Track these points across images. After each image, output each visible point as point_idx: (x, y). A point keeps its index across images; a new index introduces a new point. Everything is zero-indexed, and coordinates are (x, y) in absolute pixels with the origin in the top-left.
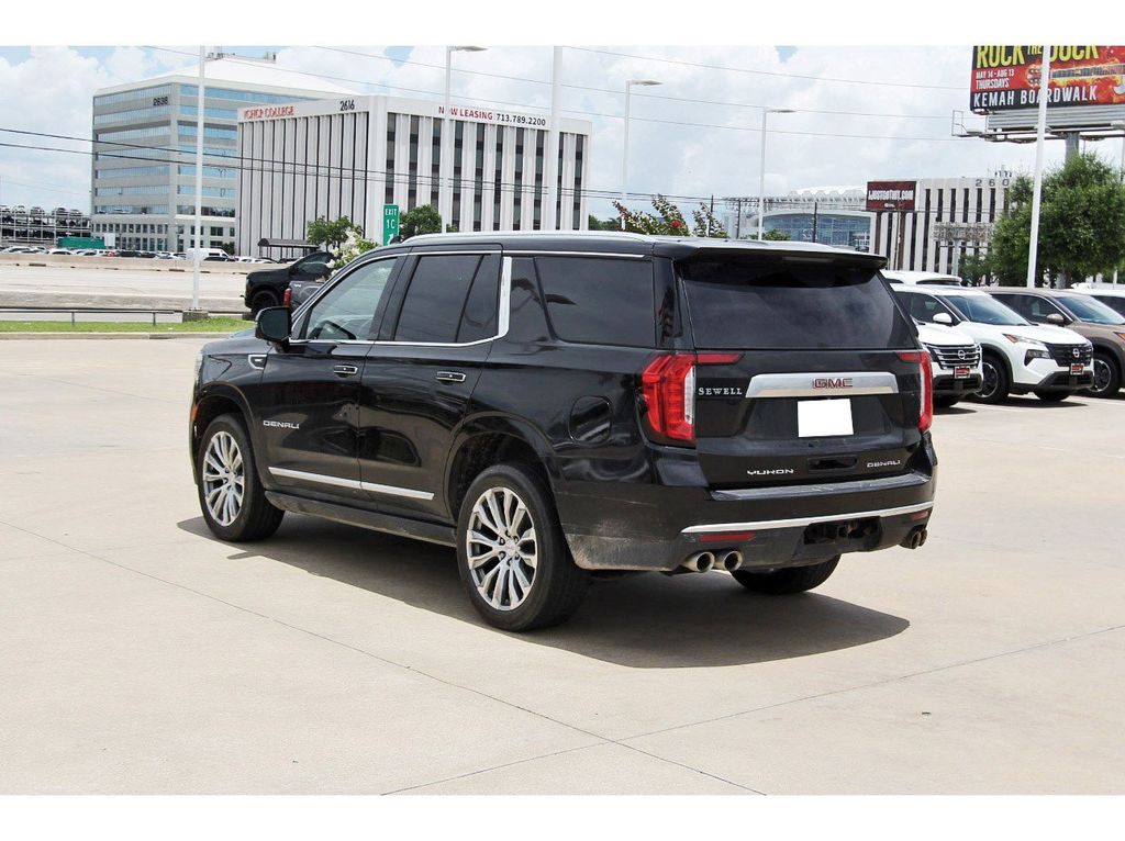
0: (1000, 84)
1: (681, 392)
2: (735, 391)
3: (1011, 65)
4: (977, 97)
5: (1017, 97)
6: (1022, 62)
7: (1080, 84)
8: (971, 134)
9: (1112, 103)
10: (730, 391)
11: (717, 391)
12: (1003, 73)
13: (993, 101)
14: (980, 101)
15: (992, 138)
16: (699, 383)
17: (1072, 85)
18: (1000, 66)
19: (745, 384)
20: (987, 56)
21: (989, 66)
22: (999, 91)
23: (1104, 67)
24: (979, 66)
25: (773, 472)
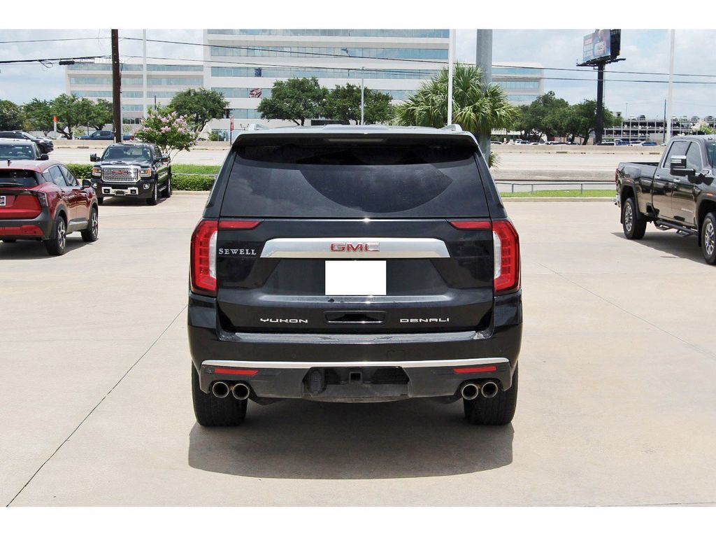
1: (207, 252)
2: (250, 251)
10: (245, 252)
11: (234, 251)
16: (220, 244)
19: (259, 247)
25: (286, 321)
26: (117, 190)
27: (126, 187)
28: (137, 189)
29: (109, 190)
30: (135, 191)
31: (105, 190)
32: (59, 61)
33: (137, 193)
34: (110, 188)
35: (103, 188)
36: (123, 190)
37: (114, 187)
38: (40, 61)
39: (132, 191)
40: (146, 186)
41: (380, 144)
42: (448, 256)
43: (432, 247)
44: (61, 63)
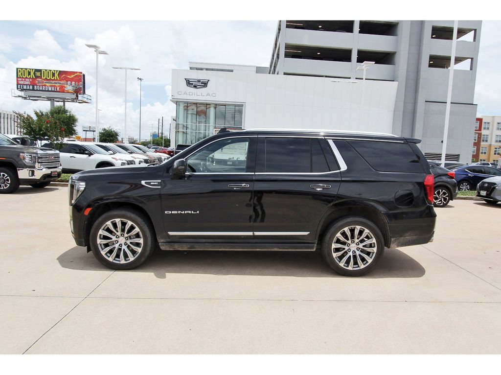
0: (27, 83)
3: (30, 78)
4: (19, 86)
5: (33, 87)
6: (34, 77)
7: (54, 86)
8: (19, 96)
9: (64, 92)
12: (28, 80)
13: (25, 87)
14: (20, 87)
15: (25, 98)
17: (52, 86)
18: (26, 78)
20: (22, 74)
21: (23, 78)
22: (27, 85)
23: (61, 82)
24: (19, 77)
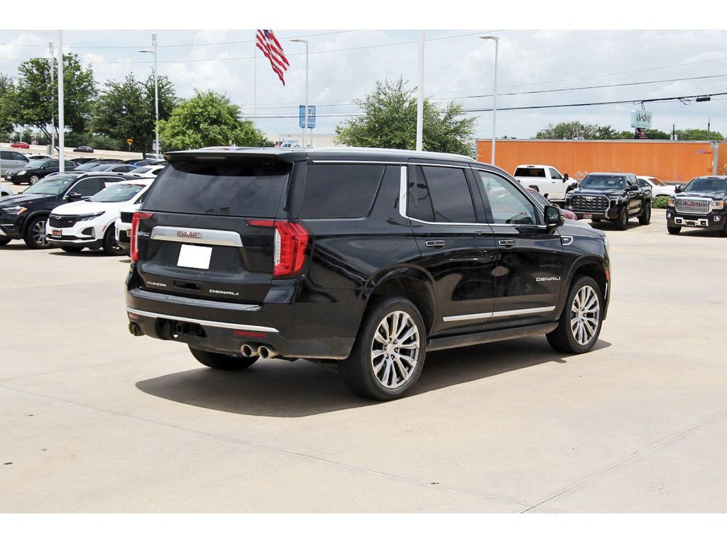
10: (146, 234)
11: (142, 234)
26: (688, 221)
27: (696, 218)
28: (707, 220)
29: (681, 220)
30: (705, 222)
31: (677, 220)
32: (696, 98)
33: (707, 225)
34: (682, 218)
35: (676, 218)
36: (694, 221)
37: (686, 217)
38: (679, 98)
39: (702, 222)
40: (717, 218)
41: (224, 161)
42: (242, 246)
43: (232, 239)
44: (698, 100)
